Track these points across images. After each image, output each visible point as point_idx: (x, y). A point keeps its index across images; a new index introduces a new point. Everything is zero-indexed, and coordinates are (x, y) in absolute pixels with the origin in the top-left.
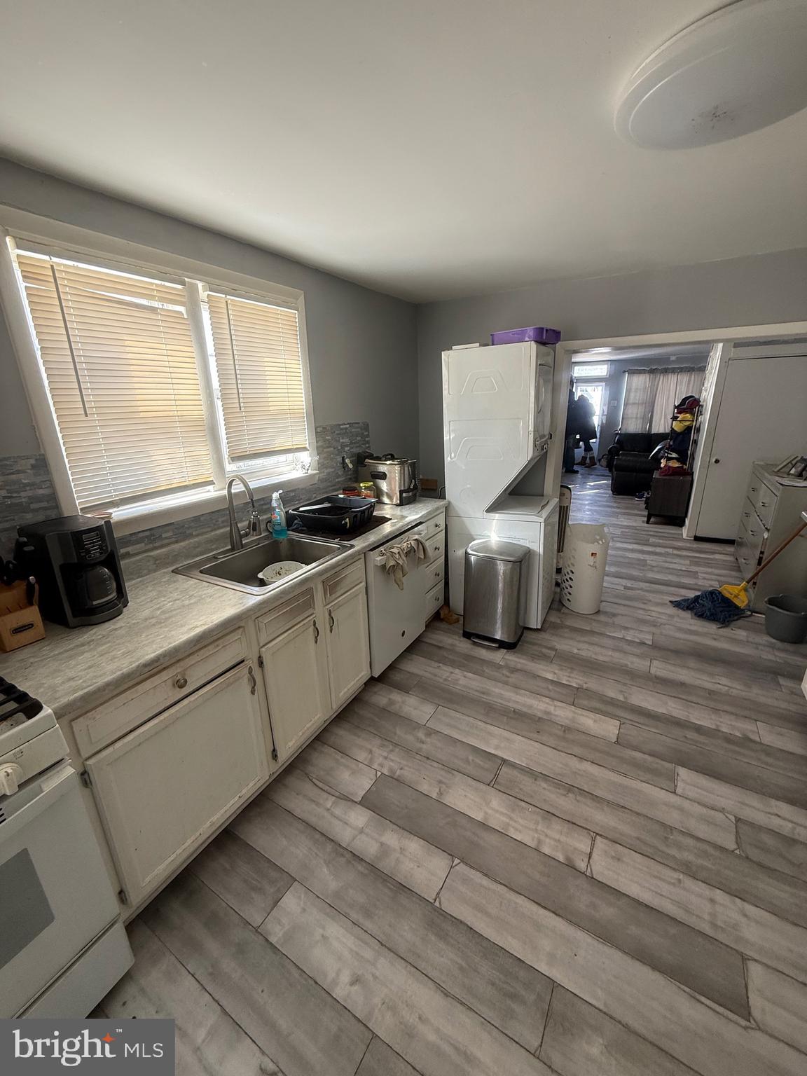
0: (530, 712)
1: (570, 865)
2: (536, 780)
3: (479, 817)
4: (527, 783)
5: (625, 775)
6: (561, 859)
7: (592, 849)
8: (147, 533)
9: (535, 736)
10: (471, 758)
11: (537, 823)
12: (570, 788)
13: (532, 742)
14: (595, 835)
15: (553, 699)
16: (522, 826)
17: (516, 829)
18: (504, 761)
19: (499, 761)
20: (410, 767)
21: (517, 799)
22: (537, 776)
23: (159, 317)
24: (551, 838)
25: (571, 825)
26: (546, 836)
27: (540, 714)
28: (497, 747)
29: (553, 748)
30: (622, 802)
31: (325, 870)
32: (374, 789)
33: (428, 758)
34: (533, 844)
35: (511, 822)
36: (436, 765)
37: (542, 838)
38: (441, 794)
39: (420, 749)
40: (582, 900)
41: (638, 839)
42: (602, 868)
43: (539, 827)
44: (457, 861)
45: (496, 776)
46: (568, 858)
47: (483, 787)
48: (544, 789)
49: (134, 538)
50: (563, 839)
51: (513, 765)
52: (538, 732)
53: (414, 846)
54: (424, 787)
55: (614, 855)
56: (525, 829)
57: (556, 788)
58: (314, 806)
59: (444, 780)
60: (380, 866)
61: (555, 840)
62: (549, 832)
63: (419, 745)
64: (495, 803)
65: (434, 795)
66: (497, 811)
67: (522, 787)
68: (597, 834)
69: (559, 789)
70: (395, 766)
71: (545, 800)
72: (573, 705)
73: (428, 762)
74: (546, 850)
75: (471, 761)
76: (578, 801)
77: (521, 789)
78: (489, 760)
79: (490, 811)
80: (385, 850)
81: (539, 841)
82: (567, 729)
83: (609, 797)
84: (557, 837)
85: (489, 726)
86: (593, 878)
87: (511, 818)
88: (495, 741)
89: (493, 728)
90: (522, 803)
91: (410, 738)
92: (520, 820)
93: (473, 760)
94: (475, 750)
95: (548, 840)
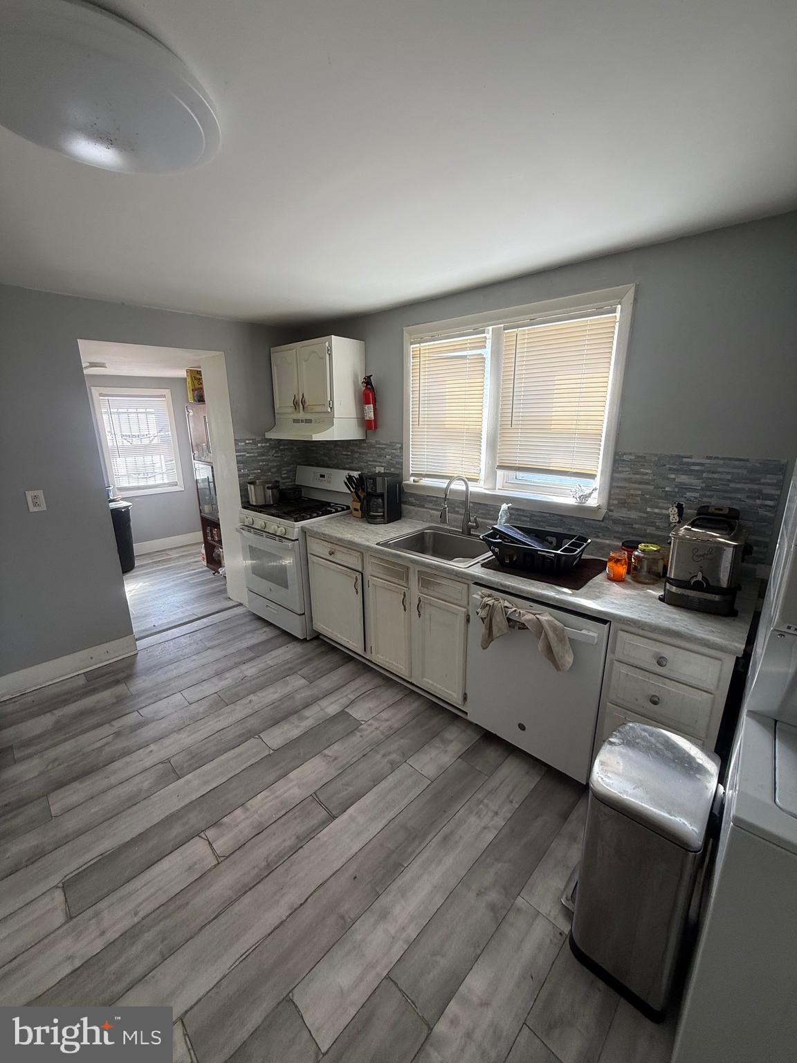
0: (394, 887)
1: (216, 824)
2: (297, 838)
3: (291, 775)
4: (298, 827)
5: (244, 958)
6: (225, 820)
7: (213, 849)
8: (435, 499)
9: (352, 869)
10: (351, 789)
11: (261, 816)
12: (269, 869)
13: (343, 860)
14: (220, 859)
15: (413, 944)
16: (265, 804)
17: (267, 797)
18: (334, 818)
19: (334, 813)
20: (360, 741)
21: (290, 811)
22: (301, 841)
23: (468, 361)
24: (244, 819)
25: (240, 844)
26: (247, 818)
27: (385, 900)
28: (352, 819)
29: (325, 882)
30: (223, 919)
31: (309, 693)
32: (351, 718)
33: (364, 756)
34: (248, 805)
35: (274, 796)
36: (355, 759)
37: (248, 814)
38: (325, 756)
39: (377, 752)
40: (195, 819)
41: (187, 904)
42: (197, 848)
43: (256, 816)
44: (272, 752)
45: (320, 803)
46: (221, 824)
47: (315, 788)
48: (284, 841)
49: (429, 499)
50: (236, 830)
51: (324, 824)
52: (355, 878)
53: (296, 733)
54: (336, 747)
55: (196, 866)
56: (263, 805)
57: (279, 854)
58: (352, 690)
59: (336, 761)
60: (296, 716)
61: (240, 823)
62: (248, 822)
63: (382, 752)
64: (296, 791)
65: (326, 752)
66: (289, 789)
67: (298, 820)
68: (219, 863)
69: (276, 856)
70: (365, 733)
71: (274, 834)
72: (388, 977)
73: (361, 755)
74: (238, 812)
75: (347, 787)
76: (254, 867)
77: (296, 818)
78: (340, 804)
79: (291, 785)
80: (302, 719)
81: (247, 810)
82: (346, 926)
83: (236, 909)
84: (240, 827)
85: (385, 822)
86: (198, 835)
87: (277, 797)
88: (361, 819)
89: (381, 826)
90: (283, 812)
91: (394, 747)
92: (271, 803)
93: (346, 789)
94: (358, 796)
95: (243, 817)
